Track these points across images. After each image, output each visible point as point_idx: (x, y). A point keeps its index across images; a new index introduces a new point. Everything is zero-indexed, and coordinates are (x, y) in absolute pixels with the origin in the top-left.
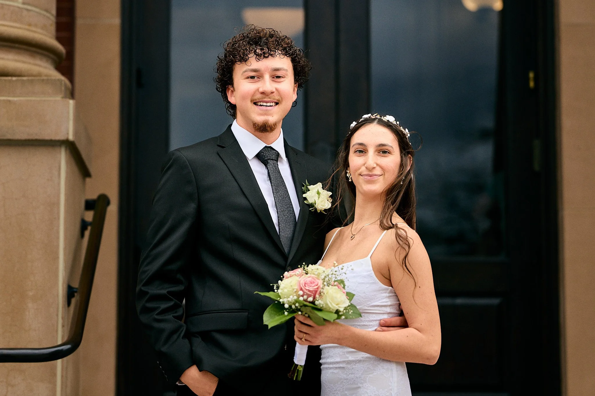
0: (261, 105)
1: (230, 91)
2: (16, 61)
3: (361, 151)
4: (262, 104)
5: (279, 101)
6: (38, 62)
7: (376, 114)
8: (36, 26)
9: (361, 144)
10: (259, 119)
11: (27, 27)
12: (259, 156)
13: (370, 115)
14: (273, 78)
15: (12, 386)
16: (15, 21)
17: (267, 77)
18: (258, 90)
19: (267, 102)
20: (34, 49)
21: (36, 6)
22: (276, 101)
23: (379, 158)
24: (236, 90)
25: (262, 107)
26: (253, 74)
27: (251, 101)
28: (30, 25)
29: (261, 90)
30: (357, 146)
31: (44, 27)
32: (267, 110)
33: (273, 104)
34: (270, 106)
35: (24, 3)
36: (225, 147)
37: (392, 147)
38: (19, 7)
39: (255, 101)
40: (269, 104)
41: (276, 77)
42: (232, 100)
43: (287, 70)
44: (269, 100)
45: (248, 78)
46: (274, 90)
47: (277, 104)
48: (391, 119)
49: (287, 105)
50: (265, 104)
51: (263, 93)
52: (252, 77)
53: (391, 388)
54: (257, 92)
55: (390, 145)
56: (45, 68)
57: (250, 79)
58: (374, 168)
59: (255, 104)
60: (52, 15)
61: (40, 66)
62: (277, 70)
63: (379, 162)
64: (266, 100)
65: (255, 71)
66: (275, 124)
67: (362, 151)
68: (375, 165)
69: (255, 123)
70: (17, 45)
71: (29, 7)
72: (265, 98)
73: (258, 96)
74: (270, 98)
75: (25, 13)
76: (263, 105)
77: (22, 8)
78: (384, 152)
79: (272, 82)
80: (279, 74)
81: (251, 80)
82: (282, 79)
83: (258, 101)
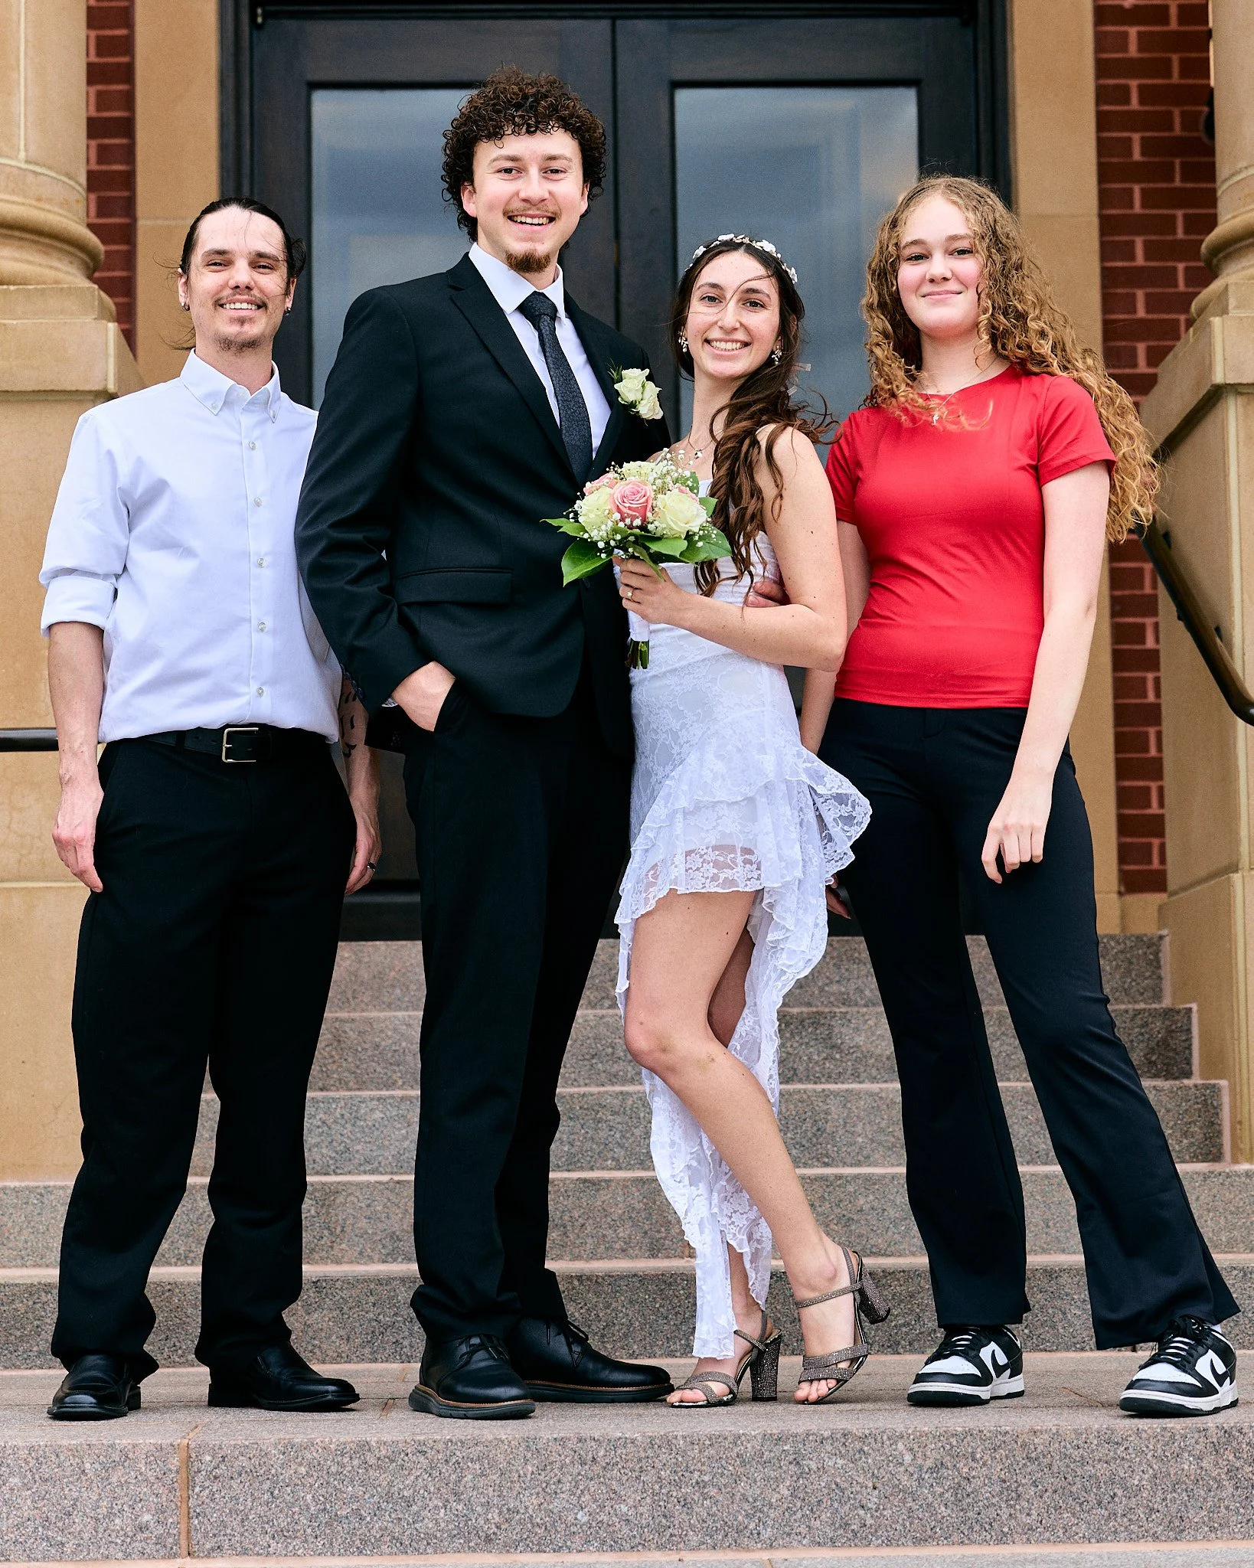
0: (521, 223)
1: (466, 192)
2: (16, 260)
3: (712, 299)
4: (523, 219)
5: (556, 214)
6: (56, 264)
7: (743, 236)
8: (49, 201)
9: (714, 286)
10: (519, 248)
11: (34, 203)
12: (524, 309)
13: (732, 236)
14: (546, 172)
15: (20, 810)
16: (13, 192)
17: (534, 171)
18: (517, 194)
19: (532, 217)
20: (47, 241)
21: (50, 168)
22: (550, 215)
23: (744, 313)
24: (477, 191)
25: (525, 226)
26: (509, 164)
27: (504, 214)
28: (39, 200)
29: (523, 195)
30: (706, 289)
31: (64, 204)
32: (534, 232)
33: (544, 221)
34: (539, 225)
35: (27, 162)
36: (462, 290)
37: (768, 296)
38: (19, 168)
39: (511, 214)
40: (536, 221)
41: (551, 169)
42: (470, 208)
43: (570, 160)
44: (538, 212)
45: (499, 171)
46: (547, 195)
47: (551, 220)
48: (768, 247)
49: (568, 223)
50: (529, 220)
51: (525, 200)
52: (508, 171)
53: (761, 692)
54: (516, 198)
55: (766, 292)
56: (68, 273)
57: (503, 173)
58: (736, 329)
59: (511, 218)
60: (80, 185)
61: (56, 269)
62: (552, 158)
63: (744, 321)
64: (531, 212)
65: (513, 159)
66: (547, 258)
67: (715, 298)
68: (738, 325)
69: (511, 255)
70: (17, 233)
71: (38, 169)
72: (529, 209)
73: (517, 205)
74: (538, 209)
75: (30, 178)
76: (525, 223)
77: (26, 170)
78: (754, 304)
79: (543, 180)
80: (555, 165)
81: (506, 176)
82: (561, 176)
83: (516, 213)
